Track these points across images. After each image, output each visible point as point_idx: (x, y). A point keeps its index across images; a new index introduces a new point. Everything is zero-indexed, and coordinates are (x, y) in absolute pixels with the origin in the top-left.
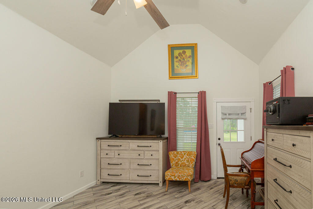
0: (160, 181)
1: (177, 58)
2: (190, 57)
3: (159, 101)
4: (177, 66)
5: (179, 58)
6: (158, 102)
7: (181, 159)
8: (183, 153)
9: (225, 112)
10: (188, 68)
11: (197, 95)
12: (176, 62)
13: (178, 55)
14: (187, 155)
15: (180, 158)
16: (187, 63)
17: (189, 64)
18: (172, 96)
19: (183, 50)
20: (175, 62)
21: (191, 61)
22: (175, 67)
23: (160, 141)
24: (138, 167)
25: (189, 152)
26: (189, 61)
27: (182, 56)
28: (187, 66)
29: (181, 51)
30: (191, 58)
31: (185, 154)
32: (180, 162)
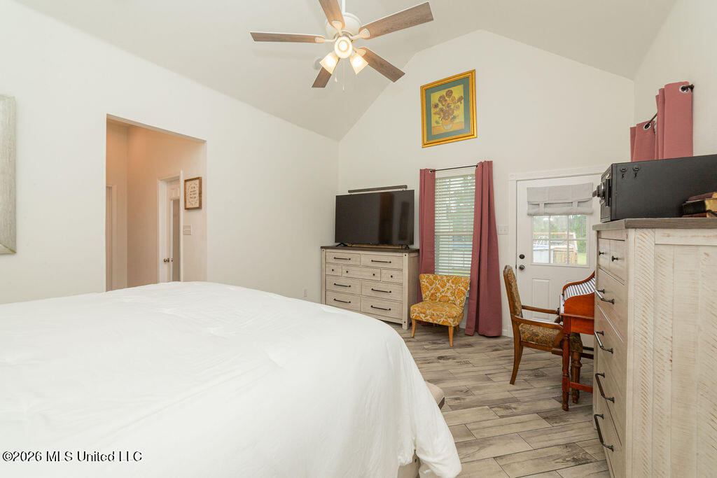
0: (403, 321)
1: (436, 106)
2: (460, 99)
3: (406, 187)
4: (437, 122)
5: (440, 106)
6: (404, 189)
7: (442, 290)
8: (445, 278)
9: (536, 200)
10: (457, 121)
11: (473, 171)
12: (435, 114)
13: (437, 102)
14: (452, 282)
15: (439, 286)
16: (456, 113)
17: (460, 113)
18: (428, 177)
19: (447, 90)
20: (433, 115)
21: (462, 106)
22: (434, 124)
23: (404, 254)
24: (373, 294)
25: (456, 278)
26: (458, 108)
27: (446, 100)
28: (455, 117)
29: (443, 92)
30: (463, 101)
31: (448, 281)
32: (439, 294)
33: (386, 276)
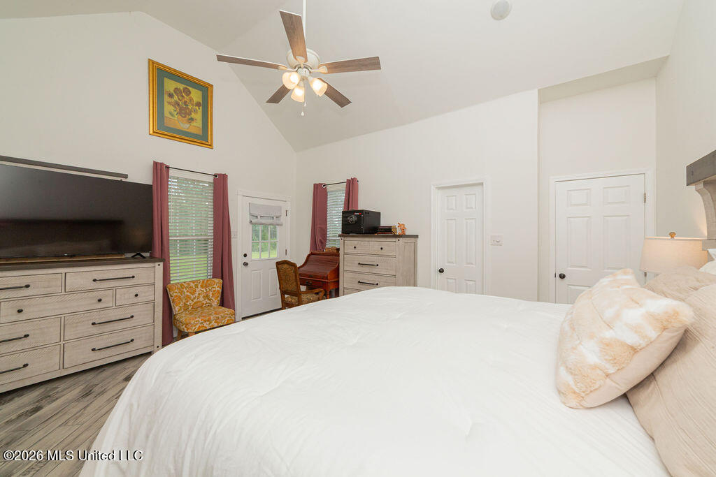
0: (156, 346)
1: (171, 96)
2: (198, 104)
3: (126, 176)
4: (171, 114)
5: (176, 98)
6: (124, 180)
7: (192, 297)
8: (192, 284)
9: (256, 213)
10: (194, 124)
11: (211, 179)
12: (169, 103)
13: (172, 91)
14: (202, 286)
15: (188, 293)
16: (193, 115)
17: (198, 117)
18: (160, 170)
19: (185, 86)
20: (166, 104)
21: (200, 111)
22: (167, 114)
23: (157, 264)
24: (95, 330)
25: (203, 282)
26: (196, 111)
27: (183, 96)
28: (192, 119)
29: (181, 87)
30: (201, 108)
31: (197, 286)
32: (191, 302)
33: (125, 296)
